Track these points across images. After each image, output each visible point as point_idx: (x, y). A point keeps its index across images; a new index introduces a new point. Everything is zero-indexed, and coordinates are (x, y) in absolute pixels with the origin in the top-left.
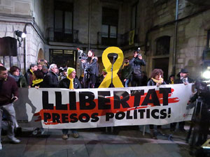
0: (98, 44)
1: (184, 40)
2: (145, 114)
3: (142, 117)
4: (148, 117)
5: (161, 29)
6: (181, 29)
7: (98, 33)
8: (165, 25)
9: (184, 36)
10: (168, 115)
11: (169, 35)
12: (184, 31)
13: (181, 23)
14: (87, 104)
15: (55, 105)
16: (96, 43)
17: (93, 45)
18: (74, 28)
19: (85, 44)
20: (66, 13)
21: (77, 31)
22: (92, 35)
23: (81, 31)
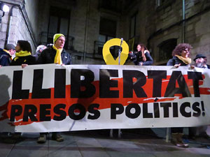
0: (94, 54)
1: (195, 39)
2: (171, 110)
3: (166, 115)
4: (175, 115)
5: (166, 33)
6: (189, 28)
7: (95, 42)
8: (170, 28)
9: (195, 35)
10: (202, 112)
11: (175, 37)
12: (193, 30)
13: (189, 22)
14: (83, 89)
15: (31, 92)
16: (92, 52)
17: (89, 54)
18: (70, 35)
19: (80, 52)
20: (62, 20)
21: (73, 39)
22: (89, 44)
23: (77, 38)
